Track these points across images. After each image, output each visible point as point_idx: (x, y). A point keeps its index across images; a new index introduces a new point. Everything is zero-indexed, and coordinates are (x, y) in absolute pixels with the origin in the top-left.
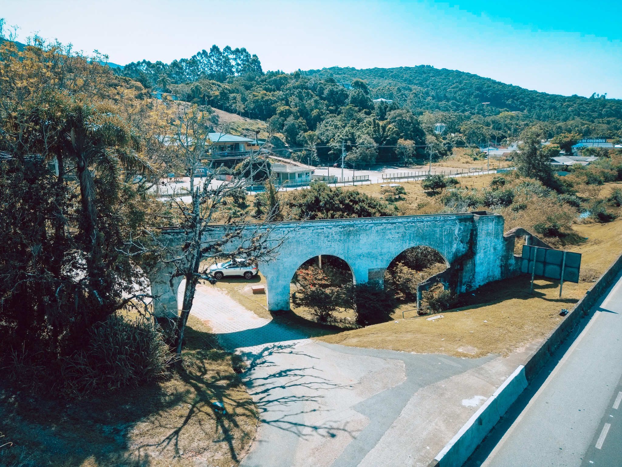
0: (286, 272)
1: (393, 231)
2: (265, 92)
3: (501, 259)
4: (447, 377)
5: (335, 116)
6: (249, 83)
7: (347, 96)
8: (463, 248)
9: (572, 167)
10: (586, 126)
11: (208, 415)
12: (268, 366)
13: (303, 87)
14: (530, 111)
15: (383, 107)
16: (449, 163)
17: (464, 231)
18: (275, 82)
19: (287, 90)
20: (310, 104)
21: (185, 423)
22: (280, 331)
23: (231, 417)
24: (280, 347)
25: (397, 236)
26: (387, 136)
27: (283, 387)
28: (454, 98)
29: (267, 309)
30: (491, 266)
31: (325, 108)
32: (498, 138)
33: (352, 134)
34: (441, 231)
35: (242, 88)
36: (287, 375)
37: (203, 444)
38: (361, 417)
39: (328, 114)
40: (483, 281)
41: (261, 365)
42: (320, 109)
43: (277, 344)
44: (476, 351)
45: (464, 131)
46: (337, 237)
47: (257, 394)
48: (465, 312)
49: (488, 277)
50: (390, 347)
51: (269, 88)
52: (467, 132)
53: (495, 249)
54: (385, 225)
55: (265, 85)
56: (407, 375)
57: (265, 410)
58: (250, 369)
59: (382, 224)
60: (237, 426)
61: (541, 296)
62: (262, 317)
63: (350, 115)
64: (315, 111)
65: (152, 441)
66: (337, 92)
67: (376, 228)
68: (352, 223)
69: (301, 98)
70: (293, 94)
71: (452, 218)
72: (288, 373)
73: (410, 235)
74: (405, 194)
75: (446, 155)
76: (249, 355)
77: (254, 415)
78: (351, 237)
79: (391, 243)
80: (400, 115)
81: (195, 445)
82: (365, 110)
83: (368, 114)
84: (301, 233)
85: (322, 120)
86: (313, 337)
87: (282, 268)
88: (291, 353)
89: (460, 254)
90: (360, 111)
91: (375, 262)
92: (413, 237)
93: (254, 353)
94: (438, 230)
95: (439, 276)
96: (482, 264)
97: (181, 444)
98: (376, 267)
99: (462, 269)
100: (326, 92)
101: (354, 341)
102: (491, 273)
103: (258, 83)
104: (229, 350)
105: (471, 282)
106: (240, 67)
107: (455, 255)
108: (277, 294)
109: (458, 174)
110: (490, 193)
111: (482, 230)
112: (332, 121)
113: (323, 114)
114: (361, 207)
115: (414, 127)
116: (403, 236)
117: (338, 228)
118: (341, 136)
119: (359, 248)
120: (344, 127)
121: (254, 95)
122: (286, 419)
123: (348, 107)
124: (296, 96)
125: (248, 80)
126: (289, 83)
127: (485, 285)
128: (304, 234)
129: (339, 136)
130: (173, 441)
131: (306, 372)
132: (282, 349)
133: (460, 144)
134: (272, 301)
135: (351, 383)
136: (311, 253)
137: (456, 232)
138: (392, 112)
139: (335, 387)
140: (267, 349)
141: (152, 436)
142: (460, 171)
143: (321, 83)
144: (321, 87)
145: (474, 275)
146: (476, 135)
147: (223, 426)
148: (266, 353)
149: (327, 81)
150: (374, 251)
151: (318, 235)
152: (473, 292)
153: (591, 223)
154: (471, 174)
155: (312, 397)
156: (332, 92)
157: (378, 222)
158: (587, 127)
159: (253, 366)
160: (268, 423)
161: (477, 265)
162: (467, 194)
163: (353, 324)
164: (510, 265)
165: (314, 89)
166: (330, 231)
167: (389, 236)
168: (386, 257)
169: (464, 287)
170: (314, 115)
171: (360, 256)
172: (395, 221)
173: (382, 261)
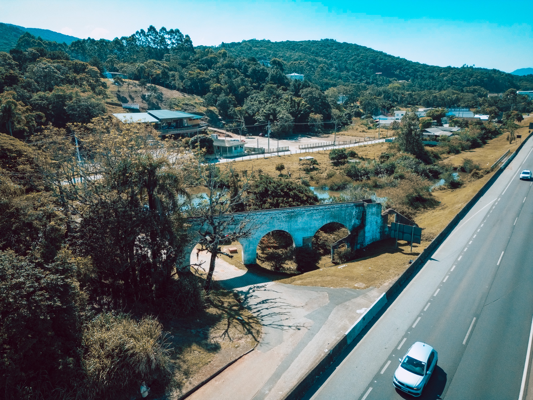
1: (317, 214)
2: (199, 71)
3: (380, 228)
4: (350, 300)
5: (258, 92)
6: (184, 62)
7: (267, 74)
8: (358, 222)
9: (440, 138)
10: (455, 95)
11: (237, 323)
12: (255, 298)
13: (229, 66)
14: (413, 81)
15: (297, 84)
16: (350, 132)
17: (359, 212)
18: (206, 61)
19: (217, 68)
20: (237, 81)
21: (228, 327)
22: (254, 277)
23: (248, 324)
24: (258, 287)
25: (319, 217)
26: (301, 111)
27: (267, 309)
28: (353, 69)
29: (243, 264)
30: (375, 232)
31: (249, 85)
32: (387, 107)
33: (274, 110)
34: (345, 213)
35: (179, 67)
37: (240, 335)
38: (310, 320)
39: (252, 90)
40: (370, 241)
41: (251, 298)
42: (245, 86)
43: (255, 285)
44: (364, 285)
45: (361, 102)
46: (284, 219)
47: (254, 313)
48: (359, 263)
49: (373, 239)
50: (319, 285)
51: (202, 67)
52: (363, 103)
53: (376, 222)
54: (312, 211)
55: (198, 64)
56: (330, 300)
57: (262, 320)
58: (245, 300)
59: (310, 210)
60: (252, 327)
61: (401, 251)
62: (241, 269)
63: (271, 92)
64: (242, 88)
65: (217, 335)
66: (259, 71)
67: (307, 213)
68: (293, 210)
69: (230, 77)
70: (222, 72)
71: (351, 205)
72: (267, 301)
73: (327, 216)
74: (317, 164)
75: (348, 125)
76: (242, 292)
77: (257, 323)
78: (293, 219)
79: (316, 222)
80: (311, 93)
81: (237, 336)
82: (282, 87)
83: (285, 90)
85: (248, 96)
86: (275, 280)
88: (265, 290)
89: (356, 226)
90: (278, 87)
91: (306, 233)
92: (329, 217)
93: (244, 291)
94: (343, 212)
95: (344, 239)
96: (369, 231)
97: (230, 336)
98: (307, 236)
99: (357, 235)
100: (250, 70)
101: (299, 282)
102: (374, 237)
103: (192, 62)
104: (230, 290)
105: (363, 242)
106: (175, 46)
107: (354, 226)
108: (249, 255)
109: (356, 143)
110: (378, 165)
111: (369, 212)
112: (257, 97)
113: (248, 90)
114: (294, 193)
115: (322, 102)
116: (323, 217)
117: (285, 214)
118: (264, 111)
119: (297, 225)
120: (267, 102)
121: (190, 73)
122: (274, 323)
123: (269, 85)
124: (226, 75)
125: (183, 59)
126: (218, 62)
127: (371, 244)
128: (265, 218)
129: (263, 111)
130: (226, 335)
131: (277, 300)
133: (358, 115)
134: (246, 259)
135: (302, 305)
136: (269, 229)
137: (354, 213)
138: (304, 90)
139: (294, 307)
140: (250, 289)
141: (216, 333)
142: (358, 140)
143: (245, 62)
144: (245, 66)
145: (364, 238)
146: (370, 105)
147: (246, 328)
148: (251, 291)
149: (249, 60)
150: (306, 226)
151: (273, 219)
152: (364, 248)
153: (445, 189)
154: (366, 143)
155: (284, 313)
156: (254, 70)
158: (457, 96)
159: (246, 298)
160: (266, 325)
161: (366, 233)
162: (362, 167)
163: (295, 271)
164: (386, 231)
165: (239, 67)
166: (280, 216)
167: (315, 217)
168: (313, 230)
169: (359, 246)
170: (241, 92)
171: (298, 230)
172: (318, 208)
173: (310, 232)
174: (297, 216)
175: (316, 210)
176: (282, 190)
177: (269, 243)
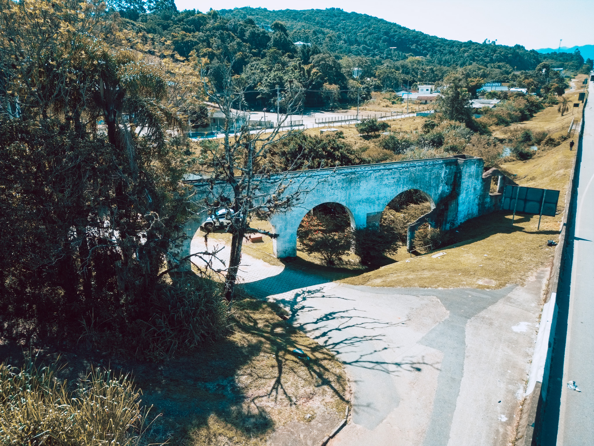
0: (293, 220)
1: (390, 177)
2: (184, 32)
3: (479, 198)
4: (484, 308)
5: (259, 60)
6: (165, 23)
7: (269, 39)
8: (448, 189)
9: (482, 110)
10: (482, 70)
11: (296, 362)
12: (309, 311)
13: (222, 27)
14: (432, 56)
15: (305, 51)
16: (371, 107)
17: (449, 174)
18: (193, 22)
19: (207, 31)
20: (233, 46)
21: (280, 372)
22: (299, 277)
23: (316, 361)
24: (309, 292)
25: (392, 181)
26: (312, 81)
27: (339, 329)
28: (365, 43)
29: (275, 257)
30: (471, 204)
31: (248, 50)
32: (410, 82)
33: (281, 78)
34: (430, 175)
35: (159, 28)
36: (334, 318)
37: (310, 389)
38: (433, 350)
39: (251, 57)
40: (464, 218)
41: (302, 310)
42: (243, 51)
43: (304, 289)
44: (494, 283)
45: (379, 76)
46: (339, 185)
47: (317, 338)
48: (462, 248)
49: (468, 214)
50: (416, 284)
51: (187, 28)
52: (382, 76)
53: (475, 189)
54: (382, 171)
55: (183, 24)
56: (448, 309)
57: (338, 353)
58: (293, 315)
59: (380, 170)
60: (327, 370)
62: (274, 265)
63: (275, 59)
64: (238, 54)
65: (261, 392)
66: (258, 34)
67: (375, 174)
68: (353, 170)
69: (223, 41)
70: (213, 35)
71: (440, 162)
72: (334, 316)
73: (404, 180)
74: (343, 138)
75: (367, 99)
76: (283, 301)
77: (332, 358)
78: (353, 185)
79: (387, 188)
80: (323, 59)
81: (302, 391)
82: (287, 53)
83: (291, 57)
84: (308, 182)
85: (247, 63)
86: (336, 280)
87: (290, 217)
88: (323, 296)
89: (445, 195)
90: (283, 54)
91: (372, 207)
92: (407, 182)
93: (287, 299)
94: (427, 174)
95: (427, 216)
96: (464, 203)
97: (290, 391)
98: (373, 211)
99: (447, 209)
100: (247, 34)
101: (378, 281)
102: (470, 212)
103: (175, 23)
104: (261, 298)
105: (454, 220)
106: (152, 4)
107: (441, 196)
108: (285, 242)
109: (382, 117)
110: (421, 135)
111: (466, 172)
112: (257, 65)
113: (247, 57)
114: (341, 154)
115: (337, 71)
116: (398, 181)
117: (341, 176)
118: (269, 80)
119: (359, 194)
120: (270, 70)
121: (173, 35)
122: (363, 359)
123: (272, 50)
124: (218, 38)
125: (163, 19)
126: (207, 23)
127: (465, 222)
128: (310, 183)
129: (266, 80)
130: (280, 391)
131: (351, 313)
132: (313, 294)
133: (378, 88)
134: (281, 249)
135: (401, 320)
136: (315, 201)
137: (443, 175)
138: (316, 56)
139: (387, 325)
140: (297, 295)
141: (258, 387)
142: (383, 115)
143: (241, 25)
144: (242, 29)
145: (457, 214)
146: (389, 79)
147: (315, 372)
148: (299, 299)
149: (246, 22)
150: (373, 196)
151: (323, 184)
152: (456, 229)
153: (514, 161)
154: (395, 118)
155: (374, 337)
156: (253, 34)
157: (377, 168)
158: (483, 72)
159: (294, 312)
160: (350, 364)
161: (460, 205)
163: (358, 265)
164: (486, 203)
165: (234, 30)
166: (333, 179)
167: (386, 182)
168: (382, 202)
169: (448, 226)
170: (238, 59)
171: (359, 202)
172: (391, 167)
173: (379, 205)
174: (358, 180)
175: (389, 169)
176: (324, 148)
177: (311, 225)
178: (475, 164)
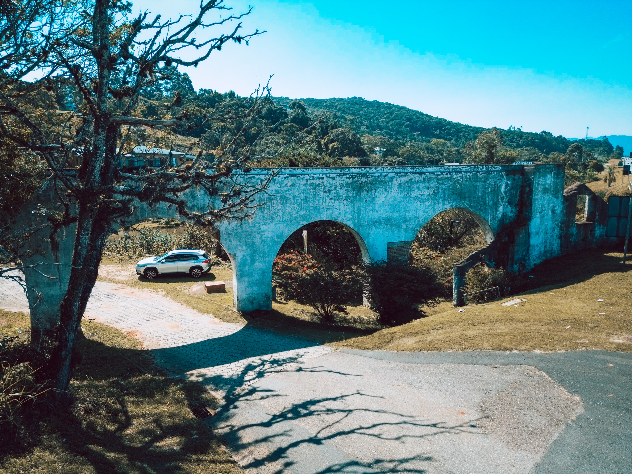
0: (266, 247)
1: (422, 185)
2: (198, 108)
3: (561, 227)
5: (275, 135)
7: (286, 115)
8: (512, 212)
12: (262, 398)
15: (324, 127)
17: (512, 188)
18: (208, 99)
19: (222, 108)
22: (266, 338)
25: (426, 193)
28: (387, 127)
29: (235, 310)
30: (549, 236)
31: (264, 126)
34: (484, 187)
36: (311, 413)
39: (267, 132)
40: (539, 257)
41: (248, 397)
42: (258, 127)
43: (267, 357)
45: (403, 154)
46: (342, 192)
49: (545, 252)
50: (486, 345)
51: (202, 105)
52: (406, 155)
53: (553, 212)
54: (410, 176)
55: (198, 102)
58: (226, 408)
59: (406, 173)
62: (229, 321)
64: (253, 129)
66: (276, 111)
67: (399, 179)
71: (497, 169)
72: (313, 408)
73: (444, 192)
76: (218, 381)
78: (364, 194)
79: (419, 204)
80: (342, 133)
82: (305, 129)
83: (309, 132)
84: (289, 184)
85: (262, 137)
86: (330, 341)
87: (259, 241)
88: (300, 370)
89: (507, 221)
90: (301, 130)
91: (396, 232)
92: (449, 195)
93: (228, 376)
94: (480, 185)
95: (483, 251)
96: (538, 233)
98: (398, 240)
99: (512, 240)
100: (264, 111)
102: (548, 247)
103: (190, 101)
104: (178, 374)
105: (524, 260)
106: (169, 86)
107: (502, 221)
108: (251, 284)
111: (538, 184)
112: (273, 139)
115: (357, 146)
116: (435, 194)
117: (344, 178)
119: (374, 210)
123: (288, 125)
126: (223, 101)
127: (542, 264)
128: (293, 185)
131: (352, 402)
132: (281, 365)
134: (244, 296)
135: (466, 418)
136: (304, 217)
137: (503, 189)
138: (335, 130)
139: (434, 430)
140: (251, 367)
145: (528, 249)
146: (414, 158)
148: (251, 374)
150: (396, 215)
151: (315, 189)
152: (529, 273)
155: (402, 461)
156: (270, 111)
157: (401, 170)
159: (231, 399)
161: (532, 235)
164: (572, 235)
166: (332, 182)
167: (416, 193)
168: (412, 225)
169: (516, 267)
170: (253, 134)
171: (376, 222)
172: (424, 170)
173: (406, 230)
174: (372, 186)
175: (421, 173)
178: (551, 171)
